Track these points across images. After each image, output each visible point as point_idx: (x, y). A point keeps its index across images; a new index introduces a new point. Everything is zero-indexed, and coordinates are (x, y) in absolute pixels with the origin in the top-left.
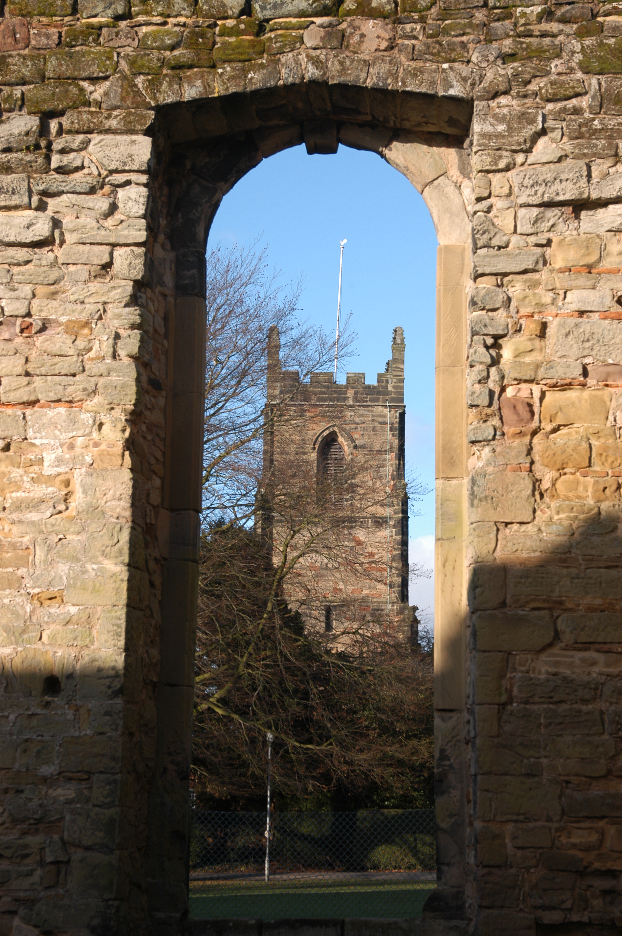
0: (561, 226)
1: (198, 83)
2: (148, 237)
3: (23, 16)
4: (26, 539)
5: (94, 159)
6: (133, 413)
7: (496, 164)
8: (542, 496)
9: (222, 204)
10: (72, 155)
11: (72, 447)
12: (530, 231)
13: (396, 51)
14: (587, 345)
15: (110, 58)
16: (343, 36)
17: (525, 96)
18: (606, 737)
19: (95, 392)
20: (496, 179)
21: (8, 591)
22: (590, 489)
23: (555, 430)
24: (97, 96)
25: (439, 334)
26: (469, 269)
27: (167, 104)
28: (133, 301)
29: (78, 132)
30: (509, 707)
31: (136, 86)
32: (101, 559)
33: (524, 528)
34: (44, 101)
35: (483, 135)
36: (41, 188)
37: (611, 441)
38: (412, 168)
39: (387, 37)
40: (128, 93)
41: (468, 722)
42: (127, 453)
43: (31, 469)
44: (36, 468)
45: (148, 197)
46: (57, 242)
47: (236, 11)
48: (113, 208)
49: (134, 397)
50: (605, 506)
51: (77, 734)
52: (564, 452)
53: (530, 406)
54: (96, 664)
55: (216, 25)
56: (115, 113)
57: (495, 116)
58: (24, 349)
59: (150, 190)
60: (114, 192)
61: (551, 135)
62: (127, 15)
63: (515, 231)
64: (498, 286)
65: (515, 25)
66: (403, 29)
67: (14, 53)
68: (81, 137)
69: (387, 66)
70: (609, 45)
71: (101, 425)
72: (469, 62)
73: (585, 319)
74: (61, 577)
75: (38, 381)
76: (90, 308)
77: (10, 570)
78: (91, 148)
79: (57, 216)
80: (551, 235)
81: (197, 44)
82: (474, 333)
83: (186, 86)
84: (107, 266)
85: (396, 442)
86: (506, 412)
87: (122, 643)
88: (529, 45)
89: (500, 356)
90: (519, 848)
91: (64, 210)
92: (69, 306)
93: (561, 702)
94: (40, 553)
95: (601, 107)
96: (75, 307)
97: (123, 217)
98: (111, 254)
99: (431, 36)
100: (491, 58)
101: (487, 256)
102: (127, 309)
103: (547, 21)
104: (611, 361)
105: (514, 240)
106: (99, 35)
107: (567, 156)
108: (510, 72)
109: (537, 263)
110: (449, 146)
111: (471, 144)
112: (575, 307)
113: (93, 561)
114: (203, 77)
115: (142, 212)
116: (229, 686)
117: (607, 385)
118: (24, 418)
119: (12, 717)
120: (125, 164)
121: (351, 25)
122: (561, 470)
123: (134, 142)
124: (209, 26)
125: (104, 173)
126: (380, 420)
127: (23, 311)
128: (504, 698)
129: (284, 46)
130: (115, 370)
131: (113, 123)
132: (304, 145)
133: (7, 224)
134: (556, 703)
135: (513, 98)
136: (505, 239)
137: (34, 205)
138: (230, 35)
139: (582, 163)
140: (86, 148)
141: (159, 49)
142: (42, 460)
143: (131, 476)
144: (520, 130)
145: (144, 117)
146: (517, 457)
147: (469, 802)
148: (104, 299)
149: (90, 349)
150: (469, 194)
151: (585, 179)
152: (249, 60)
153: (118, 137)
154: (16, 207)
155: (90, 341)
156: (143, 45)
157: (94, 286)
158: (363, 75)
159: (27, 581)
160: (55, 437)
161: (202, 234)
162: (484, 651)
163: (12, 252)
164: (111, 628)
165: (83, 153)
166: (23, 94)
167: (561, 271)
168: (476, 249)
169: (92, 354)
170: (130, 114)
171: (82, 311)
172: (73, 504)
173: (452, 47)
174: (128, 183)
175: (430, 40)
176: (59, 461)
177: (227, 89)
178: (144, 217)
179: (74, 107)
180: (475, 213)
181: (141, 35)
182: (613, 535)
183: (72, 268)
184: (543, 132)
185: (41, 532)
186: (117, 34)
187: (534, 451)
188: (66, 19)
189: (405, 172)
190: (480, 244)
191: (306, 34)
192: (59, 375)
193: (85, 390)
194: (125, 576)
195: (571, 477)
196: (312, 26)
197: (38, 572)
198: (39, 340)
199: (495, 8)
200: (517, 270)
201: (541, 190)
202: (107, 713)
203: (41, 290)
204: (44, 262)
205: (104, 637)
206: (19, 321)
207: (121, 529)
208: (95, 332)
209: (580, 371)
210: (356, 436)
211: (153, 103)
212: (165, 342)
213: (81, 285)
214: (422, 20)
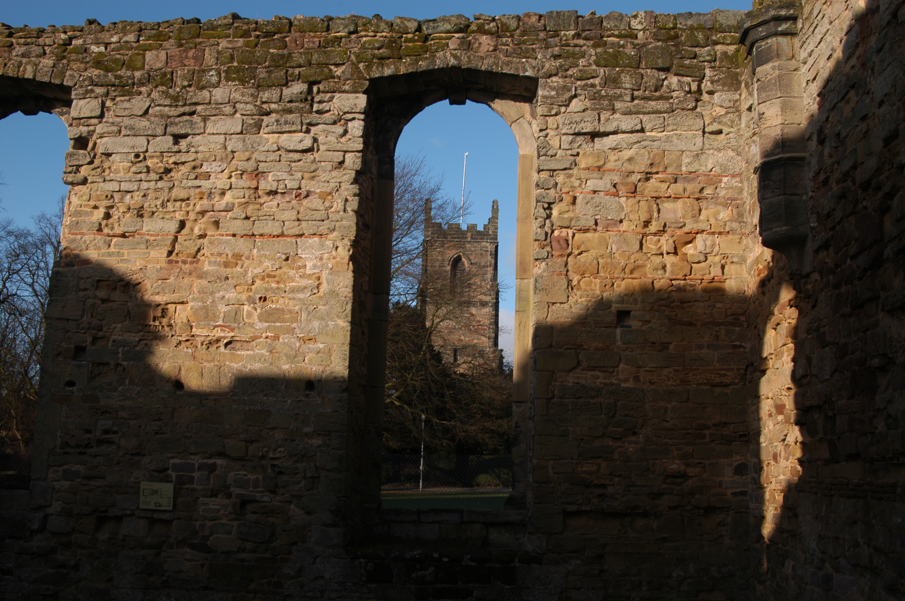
0: (584, 146)
1: (392, 67)
2: (364, 147)
3: (301, 32)
4: (297, 308)
5: (336, 106)
6: (354, 241)
7: (550, 112)
8: (572, 289)
9: (404, 130)
10: (325, 104)
11: (321, 259)
12: (568, 148)
13: (498, 52)
14: (598, 209)
15: (346, 54)
16: (470, 43)
17: (566, 77)
18: (603, 416)
19: (334, 230)
20: (550, 120)
21: (287, 335)
22: (598, 286)
23: (580, 254)
24: (338, 73)
25: (519, 202)
26: (535, 167)
27: (375, 78)
28: (355, 181)
29: (328, 92)
30: (552, 400)
31: (359, 68)
32: (336, 319)
33: (562, 305)
34: (311, 76)
35: (544, 97)
36: (308, 121)
37: (609, 260)
38: (505, 113)
39: (493, 44)
40: (355, 72)
41: (531, 408)
42: (351, 263)
43: (300, 271)
44: (302, 270)
45: (365, 126)
46: (316, 150)
47: (413, 30)
48: (346, 132)
49: (355, 233)
50: (605, 295)
51: (323, 411)
52: (584, 265)
53: (567, 241)
54: (333, 375)
55: (402, 37)
56: (348, 82)
57: (550, 87)
58: (297, 206)
59: (365, 123)
60: (346, 124)
61: (579, 98)
62: (356, 32)
63: (560, 148)
64: (551, 176)
65: (561, 40)
66: (501, 41)
67: (296, 51)
68: (329, 95)
69: (493, 60)
70: (610, 52)
71: (337, 248)
72: (536, 58)
73: (596, 195)
74: (315, 328)
75: (304, 224)
76: (332, 185)
77: (288, 324)
78: (334, 100)
79: (315, 136)
80: (579, 150)
81: (392, 47)
82: (538, 201)
83: (386, 68)
84: (342, 163)
85: (493, 261)
86: (554, 244)
87: (347, 364)
88: (568, 51)
89: (551, 214)
90: (556, 473)
91: (320, 133)
92: (321, 184)
93: (580, 398)
94: (304, 316)
95: (605, 84)
96: (324, 184)
97: (351, 137)
98: (344, 156)
99: (516, 45)
100: (548, 57)
101: (545, 160)
102: (352, 186)
103: (577, 39)
104: (610, 218)
105: (560, 152)
106: (340, 42)
107: (587, 109)
108: (558, 64)
109: (571, 164)
110: (525, 102)
111: (537, 101)
112: (591, 188)
113: (332, 319)
114: (394, 64)
115: (361, 134)
116: (402, 389)
117: (607, 231)
118: (296, 243)
119: (289, 402)
120: (352, 109)
121: (474, 38)
122: (583, 275)
123: (357, 97)
124: (399, 38)
125: (341, 114)
126: (485, 249)
127: (297, 186)
128: (550, 396)
129: (438, 48)
130: (345, 218)
131: (347, 87)
132: (448, 100)
133: (289, 140)
134: (577, 398)
135: (559, 78)
136: (555, 151)
137: (303, 130)
138: (409, 42)
139: (595, 113)
140: (332, 101)
141: (372, 49)
142: (305, 266)
143: (352, 275)
144: (563, 94)
145: (363, 84)
146: (560, 268)
147: (530, 450)
148: (340, 180)
149: (332, 207)
150: (535, 127)
151: (597, 121)
152: (420, 55)
153: (349, 95)
154: (294, 132)
155: (332, 202)
156: (363, 47)
157: (334, 173)
158: (480, 64)
159: (297, 331)
160: (313, 254)
161: (392, 146)
162: (540, 371)
163: (291, 155)
164: (341, 356)
165: (330, 103)
166: (299, 72)
167: (584, 169)
168: (539, 156)
169: (333, 210)
170: (355, 83)
171: (328, 187)
172: (321, 290)
173: (527, 51)
174: (354, 119)
175: (516, 47)
176: (315, 266)
177: (408, 70)
178: (362, 137)
179: (326, 79)
180: (539, 137)
181: (362, 42)
182: (609, 310)
183: (323, 164)
184: (575, 96)
185: (305, 304)
186: (350, 41)
187: (569, 265)
188: (323, 34)
189: (502, 115)
190: (541, 154)
191: (450, 42)
192: (315, 220)
193: (329, 228)
194: (349, 328)
195: (588, 279)
196: (453, 38)
197: (303, 326)
198: (305, 202)
199: (550, 31)
200: (561, 168)
201: (574, 126)
202: (339, 401)
203: (306, 175)
204: (308, 161)
205: (337, 361)
206: (294, 192)
207: (347, 303)
208: (335, 198)
209: (593, 222)
210: (471, 258)
211: (368, 77)
212: (372, 204)
213: (327, 173)
214: (512, 36)
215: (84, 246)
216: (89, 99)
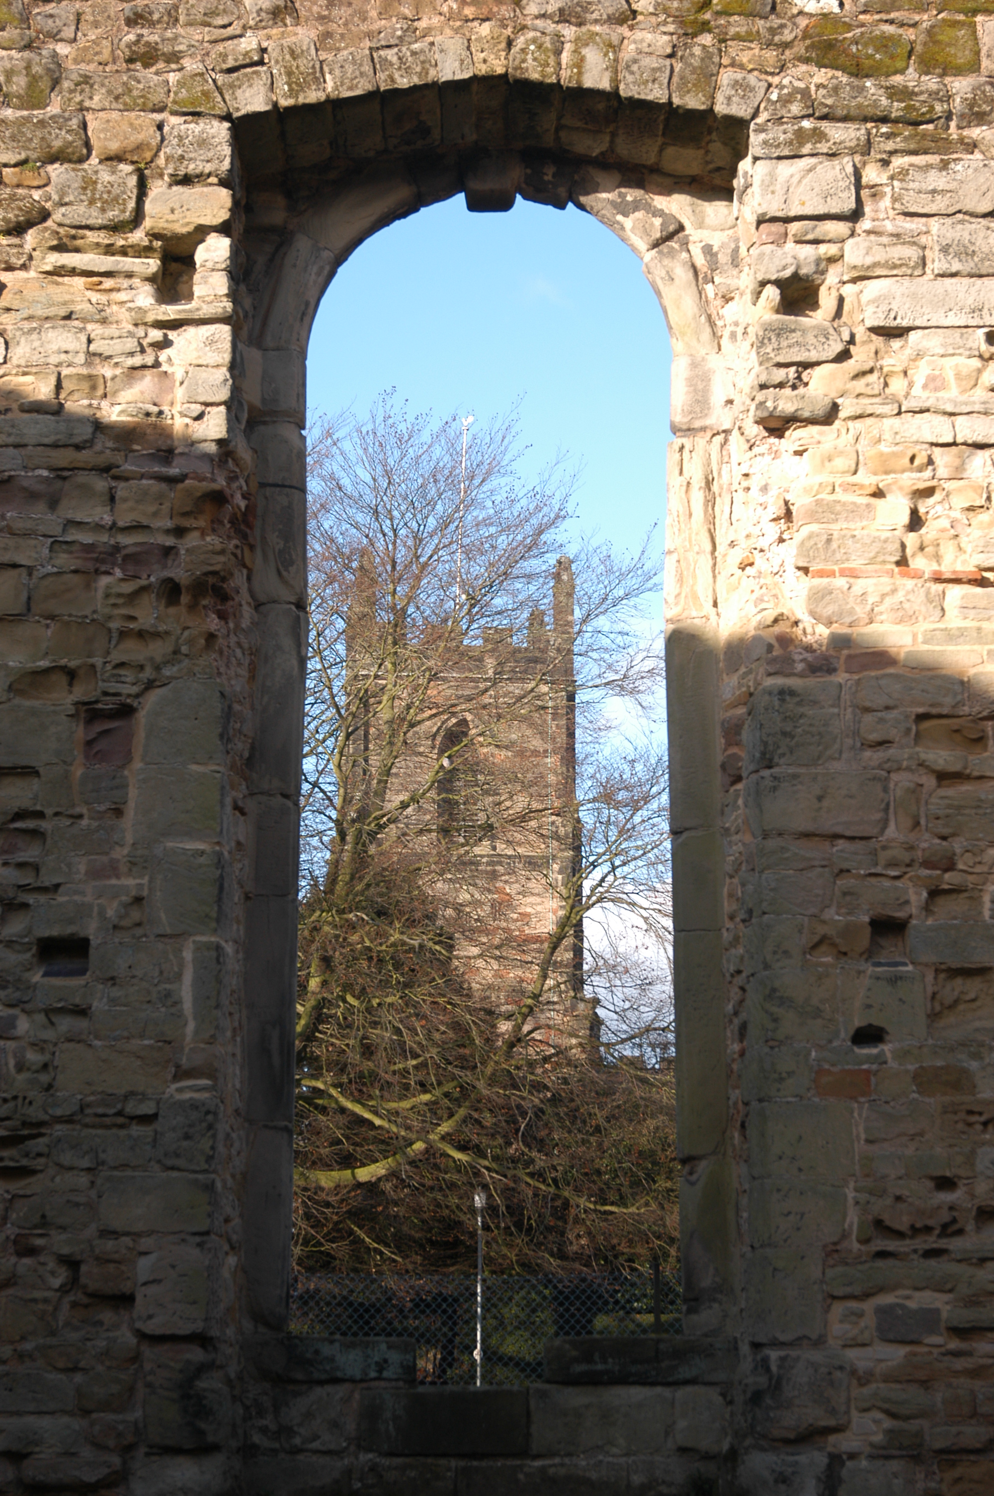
215: (861, 612)
216: (813, 160)
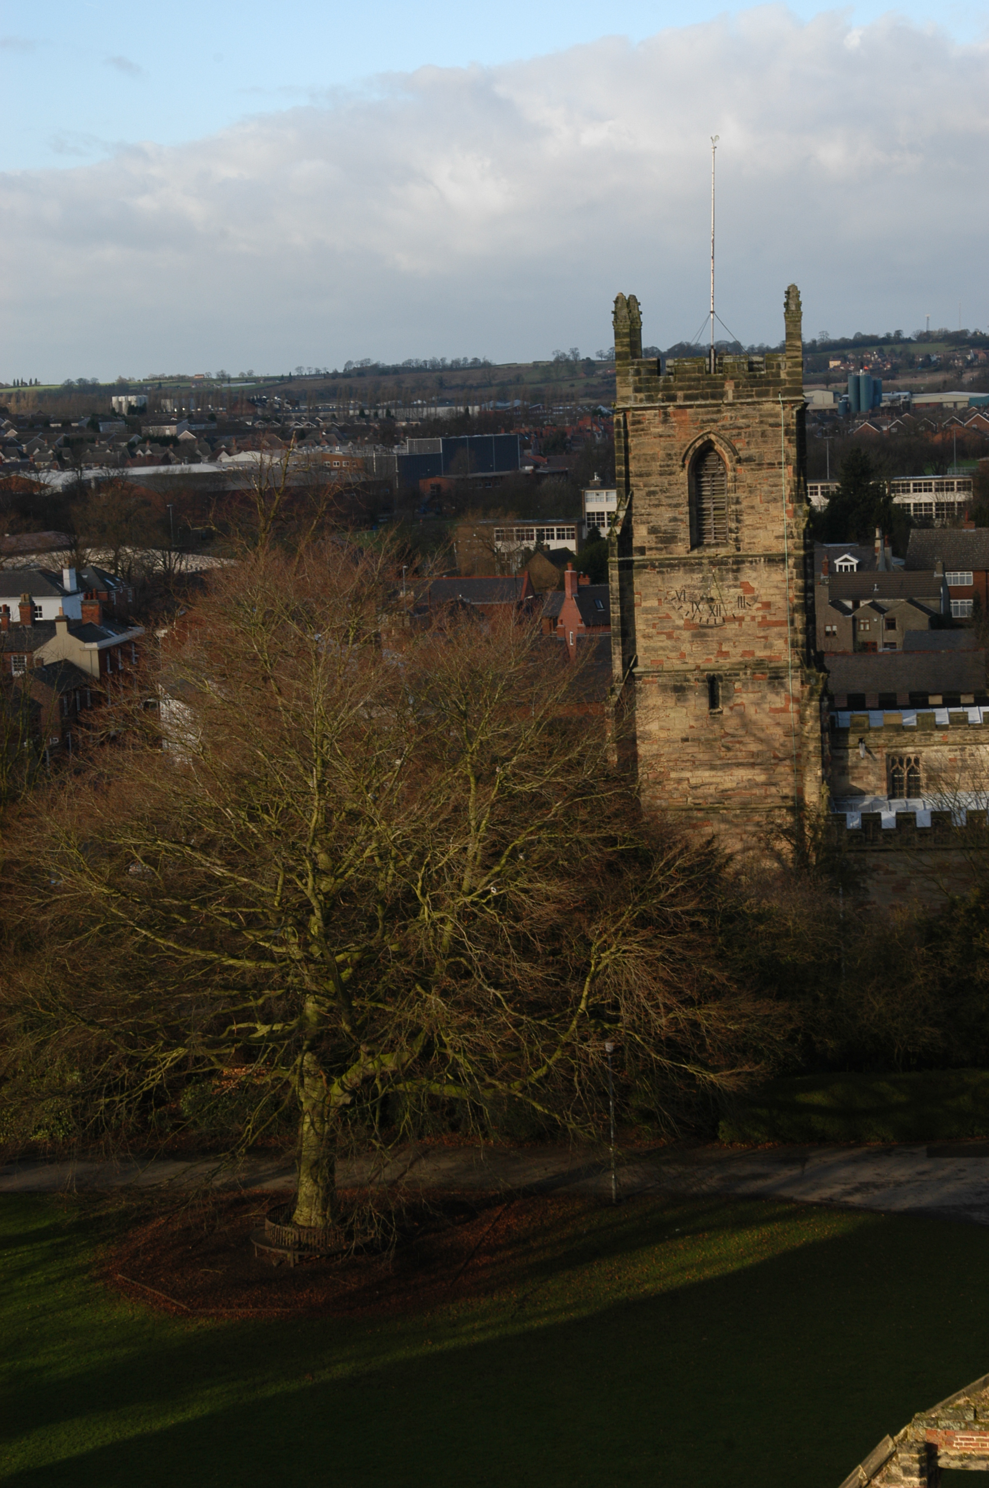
85: (793, 451)
126: (771, 420)
210: (738, 446)
